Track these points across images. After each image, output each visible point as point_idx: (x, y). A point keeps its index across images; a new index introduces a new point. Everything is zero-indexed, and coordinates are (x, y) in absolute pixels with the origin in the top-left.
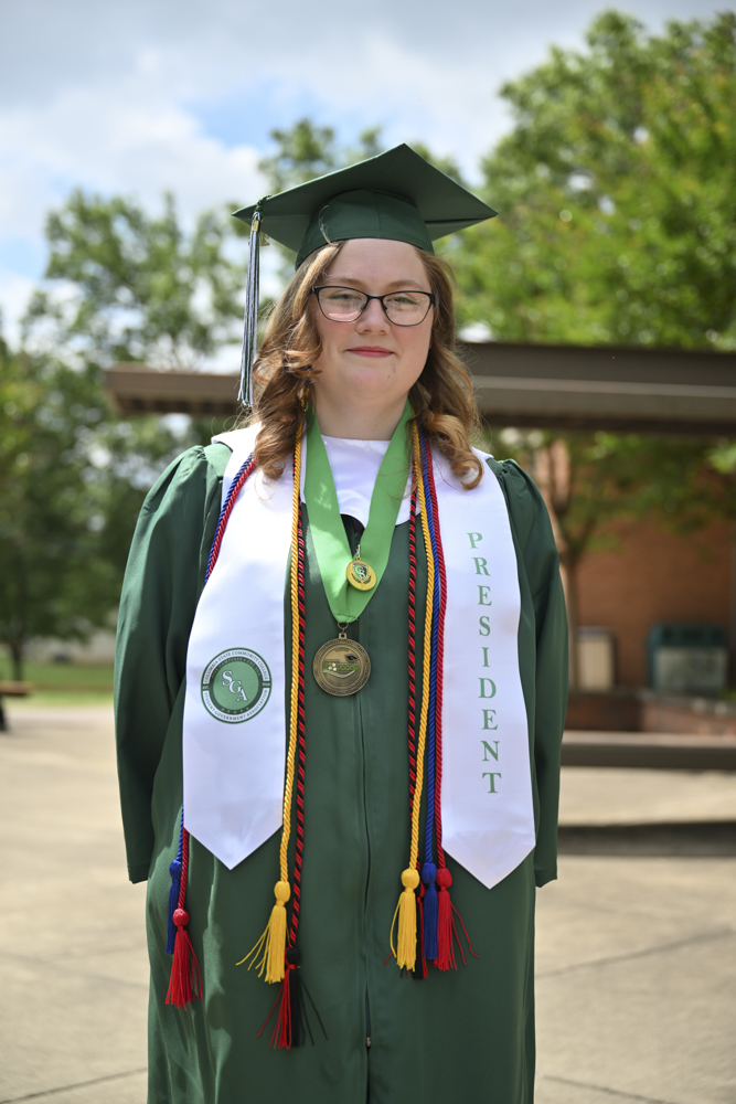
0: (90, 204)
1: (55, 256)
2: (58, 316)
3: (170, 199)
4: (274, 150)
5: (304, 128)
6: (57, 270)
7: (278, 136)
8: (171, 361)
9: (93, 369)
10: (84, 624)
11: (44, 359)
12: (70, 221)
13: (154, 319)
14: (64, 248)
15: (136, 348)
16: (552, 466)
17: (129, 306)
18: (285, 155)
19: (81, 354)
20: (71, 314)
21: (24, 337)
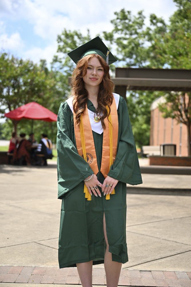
0: (68, 32)
1: (59, 46)
2: (61, 62)
3: (88, 31)
4: (115, 17)
5: (123, 11)
6: (60, 49)
7: (116, 13)
9: (69, 75)
11: (57, 72)
12: (63, 37)
14: (62, 44)
16: (184, 100)
18: (118, 19)
19: (65, 72)
20: (64, 61)
21: (52, 67)
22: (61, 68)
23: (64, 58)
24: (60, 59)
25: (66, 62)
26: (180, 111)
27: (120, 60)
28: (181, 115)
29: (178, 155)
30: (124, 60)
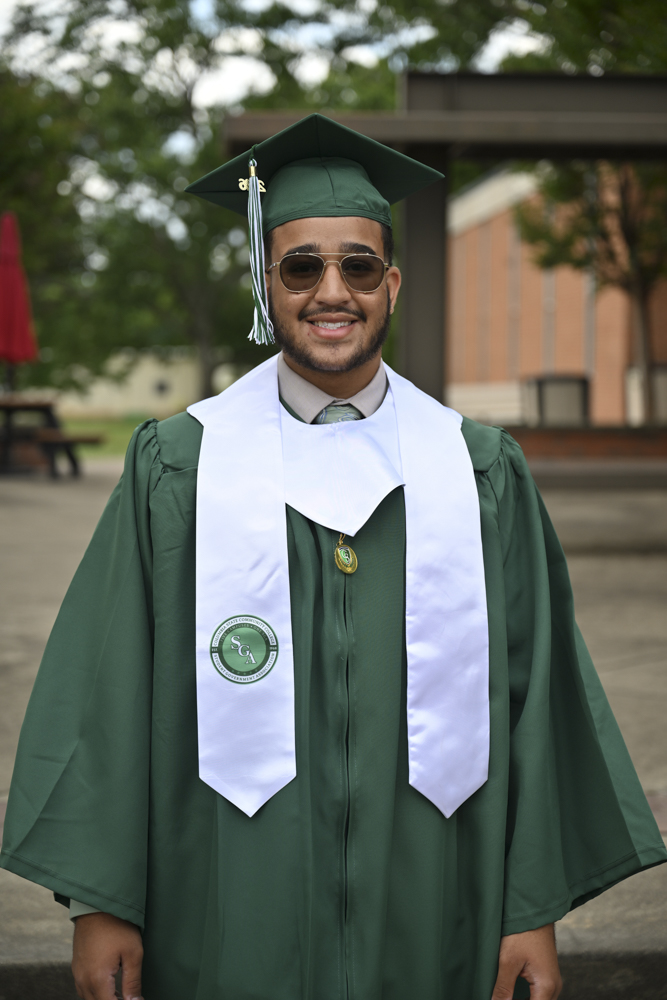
2: (46, 32)
8: (172, 79)
9: (87, 88)
10: (80, 373)
13: (151, 32)
15: (133, 64)
17: (121, 17)
19: (72, 72)
20: (58, 27)
22: (51, 61)
23: (58, 15)
24: (45, 18)
25: (70, 28)
26: (604, 236)
27: (305, 20)
28: (611, 256)
29: (605, 411)
30: (319, 18)
